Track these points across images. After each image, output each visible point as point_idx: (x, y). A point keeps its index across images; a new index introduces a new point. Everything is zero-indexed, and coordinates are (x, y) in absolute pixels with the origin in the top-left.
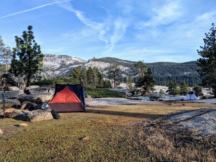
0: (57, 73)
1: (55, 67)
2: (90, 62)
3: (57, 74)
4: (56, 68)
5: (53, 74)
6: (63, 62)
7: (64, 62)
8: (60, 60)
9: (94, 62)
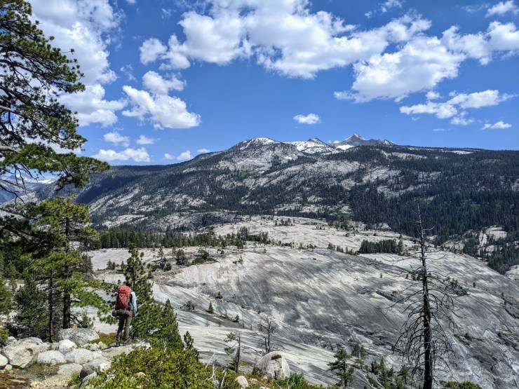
0: (263, 182)
1: (261, 169)
2: (318, 163)
3: (262, 184)
4: (262, 171)
5: (255, 184)
6: (276, 157)
7: (278, 157)
8: (270, 154)
9: (326, 162)
